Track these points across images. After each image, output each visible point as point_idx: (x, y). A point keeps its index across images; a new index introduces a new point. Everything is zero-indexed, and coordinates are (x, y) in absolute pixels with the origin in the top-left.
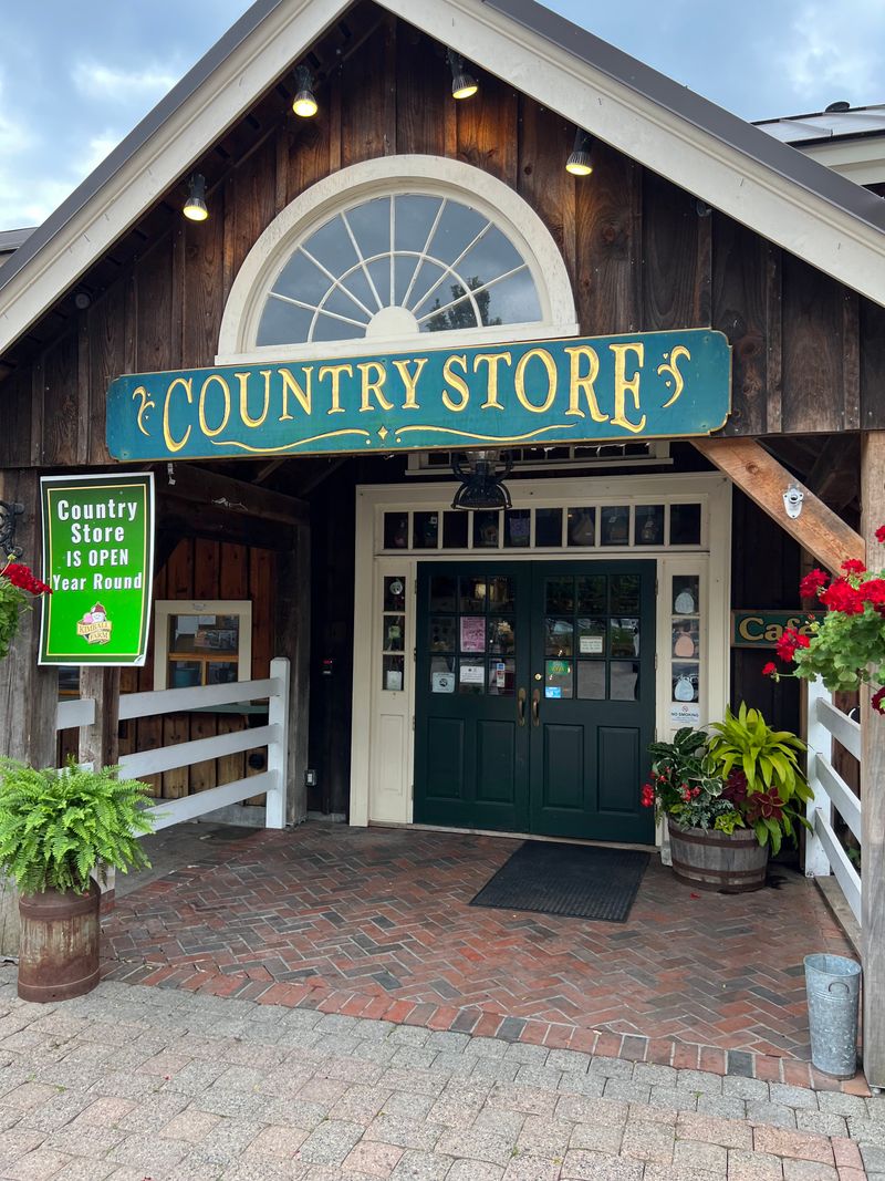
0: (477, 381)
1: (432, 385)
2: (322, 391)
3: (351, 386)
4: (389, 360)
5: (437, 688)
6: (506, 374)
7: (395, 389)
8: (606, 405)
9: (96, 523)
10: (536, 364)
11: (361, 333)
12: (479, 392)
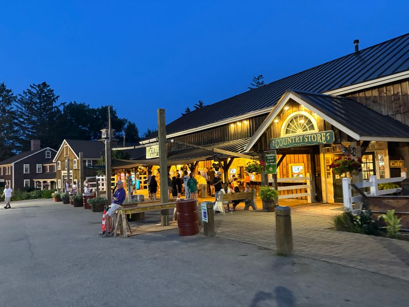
0: (308, 138)
1: (303, 139)
2: (292, 140)
3: (295, 139)
4: (299, 136)
5: (336, 178)
6: (311, 137)
7: (299, 139)
8: (322, 141)
9: (270, 157)
10: (314, 136)
11: (296, 132)
12: (308, 140)
